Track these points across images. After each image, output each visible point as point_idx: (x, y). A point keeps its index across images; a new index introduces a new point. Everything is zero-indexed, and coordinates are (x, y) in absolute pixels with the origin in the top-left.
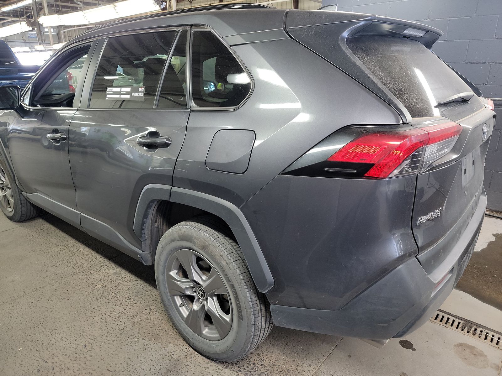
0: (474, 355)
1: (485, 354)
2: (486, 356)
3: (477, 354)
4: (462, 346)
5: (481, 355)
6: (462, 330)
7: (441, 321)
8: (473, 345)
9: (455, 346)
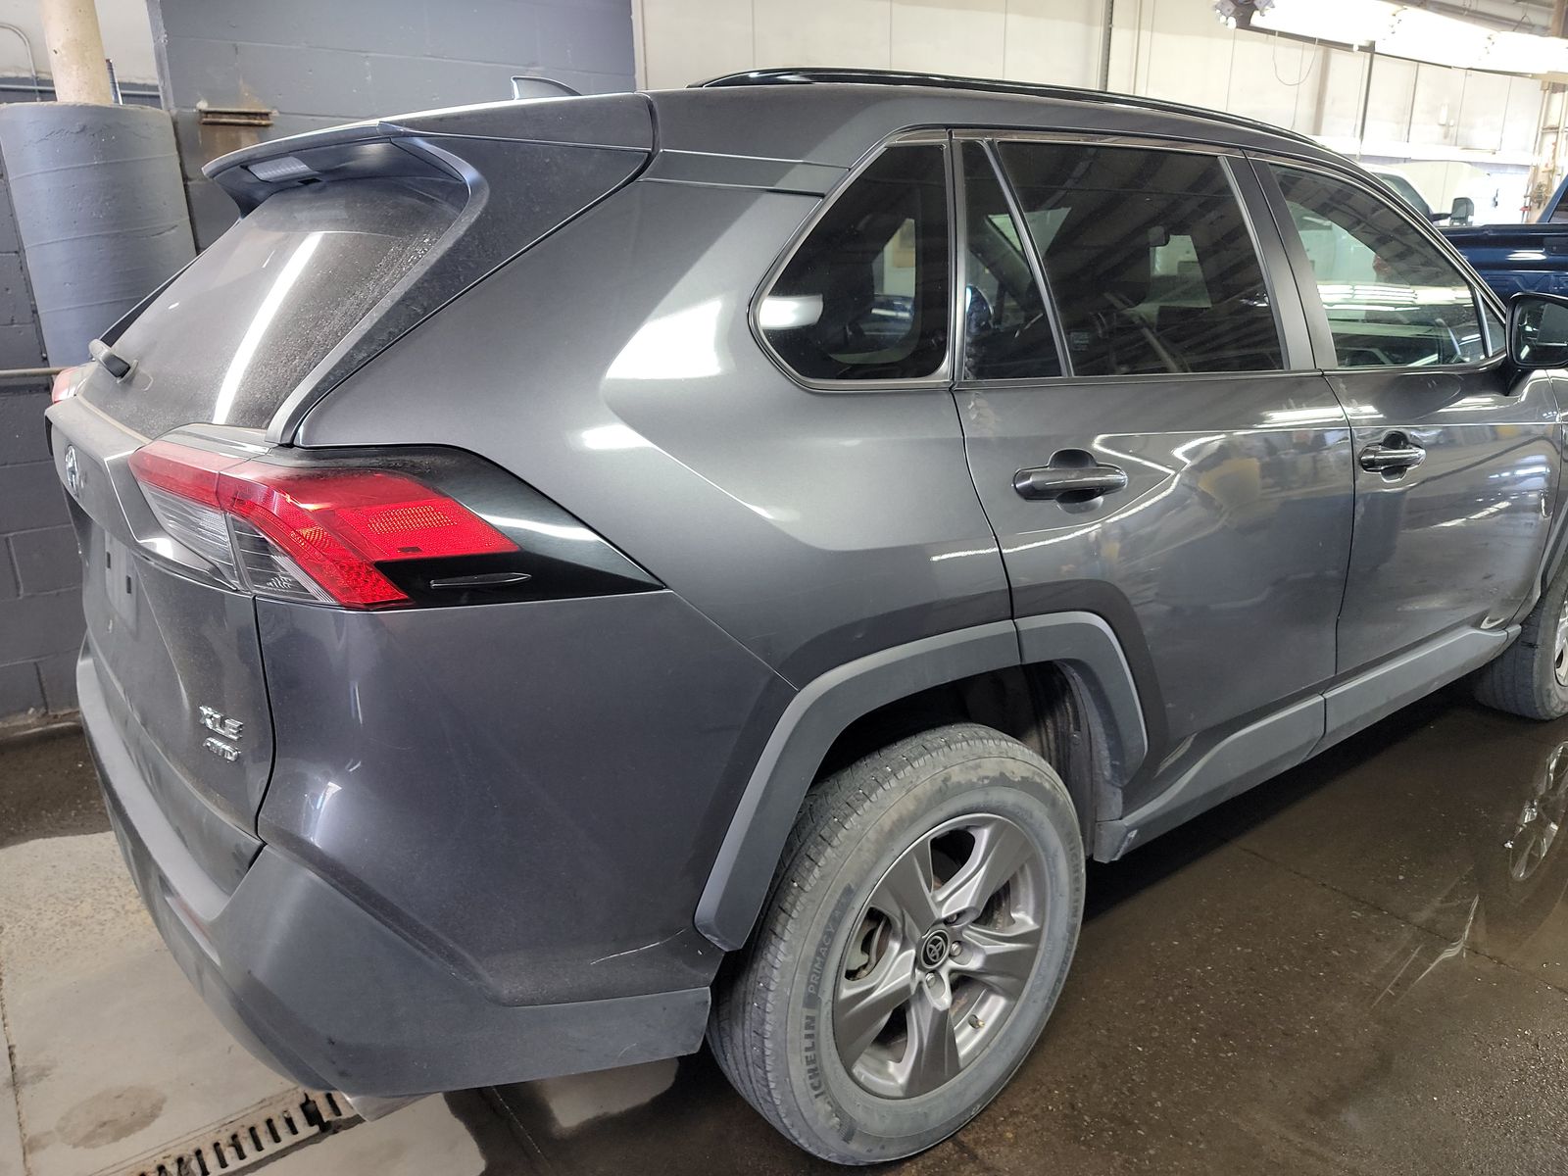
0: (105, 1124)
1: (80, 1150)
2: (75, 1146)
3: (100, 1131)
4: (146, 1117)
5: (89, 1140)
6: (180, 1161)
7: (252, 1130)
8: (123, 1140)
9: (163, 1101)
